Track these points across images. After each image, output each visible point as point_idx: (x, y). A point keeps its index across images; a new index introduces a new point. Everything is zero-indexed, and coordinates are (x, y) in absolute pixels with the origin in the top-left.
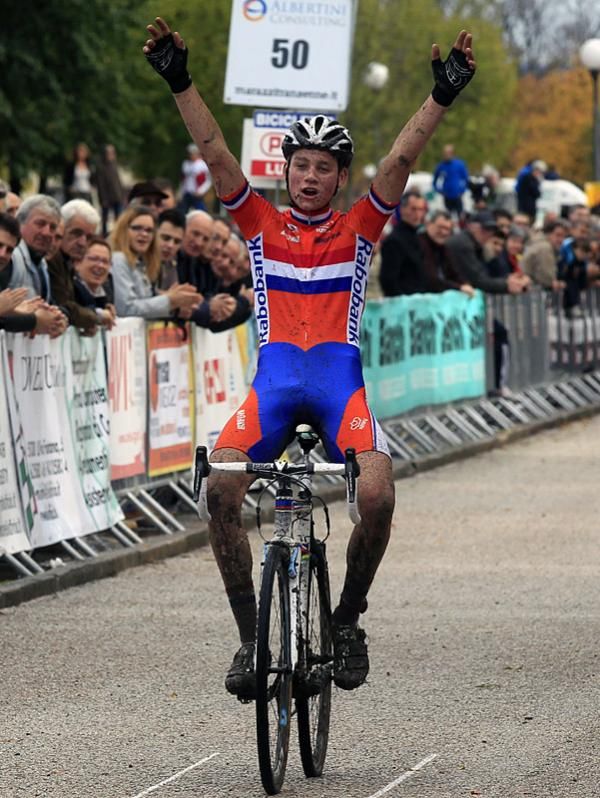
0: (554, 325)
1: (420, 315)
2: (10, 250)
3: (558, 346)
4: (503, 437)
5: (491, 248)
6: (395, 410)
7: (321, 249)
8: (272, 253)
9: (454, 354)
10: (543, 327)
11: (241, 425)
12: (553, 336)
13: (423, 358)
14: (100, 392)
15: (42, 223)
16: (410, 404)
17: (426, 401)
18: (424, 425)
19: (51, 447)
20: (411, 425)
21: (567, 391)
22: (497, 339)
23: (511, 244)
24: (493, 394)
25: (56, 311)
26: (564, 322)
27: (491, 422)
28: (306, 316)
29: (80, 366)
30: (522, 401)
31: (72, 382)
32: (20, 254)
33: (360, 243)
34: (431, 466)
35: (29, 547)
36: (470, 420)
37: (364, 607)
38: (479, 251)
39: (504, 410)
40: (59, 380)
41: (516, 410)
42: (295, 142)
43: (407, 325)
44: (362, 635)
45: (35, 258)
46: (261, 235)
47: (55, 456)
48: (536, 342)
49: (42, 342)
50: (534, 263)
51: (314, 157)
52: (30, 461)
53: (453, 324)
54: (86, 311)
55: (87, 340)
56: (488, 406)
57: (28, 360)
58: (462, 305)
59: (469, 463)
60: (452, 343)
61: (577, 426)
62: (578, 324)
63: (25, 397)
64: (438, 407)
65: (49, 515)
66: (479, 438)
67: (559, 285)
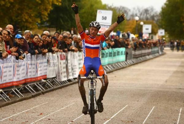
0: (133, 52)
1: (118, 51)
2: (72, 41)
3: (134, 55)
4: (127, 66)
5: (126, 43)
6: (115, 62)
7: (95, 42)
8: (86, 42)
9: (122, 56)
10: (132, 53)
11: (83, 70)
12: (133, 54)
13: (118, 56)
14: (81, 59)
15: (75, 38)
16: (117, 62)
17: (118, 61)
18: (118, 64)
19: (75, 66)
20: (116, 64)
21: (135, 60)
22: (127, 54)
23: (129, 42)
24: (126, 60)
25: (77, 49)
26: (134, 52)
27: (126, 64)
28: (92, 53)
29: (79, 56)
30: (129, 62)
31: (78, 58)
32: (73, 42)
33: (101, 42)
34: (119, 69)
35: (73, 78)
36: (123, 64)
37: (102, 99)
38: (125, 43)
39: (127, 63)
40: (77, 57)
41: (129, 63)
42: (92, 26)
43: (116, 52)
44: (102, 104)
45: (75, 42)
46: (85, 39)
47: (76, 67)
48: (131, 54)
49: (75, 53)
50: (131, 44)
51: (94, 29)
52: (73, 67)
53: (122, 52)
54: (80, 49)
55: (80, 53)
56: (125, 62)
57: (73, 55)
58: (123, 50)
59: (124, 69)
60: (122, 54)
61: (136, 65)
62: (136, 52)
63: (73, 59)
64: (120, 62)
65: (75, 74)
66: (124, 66)
67: (134, 47)
